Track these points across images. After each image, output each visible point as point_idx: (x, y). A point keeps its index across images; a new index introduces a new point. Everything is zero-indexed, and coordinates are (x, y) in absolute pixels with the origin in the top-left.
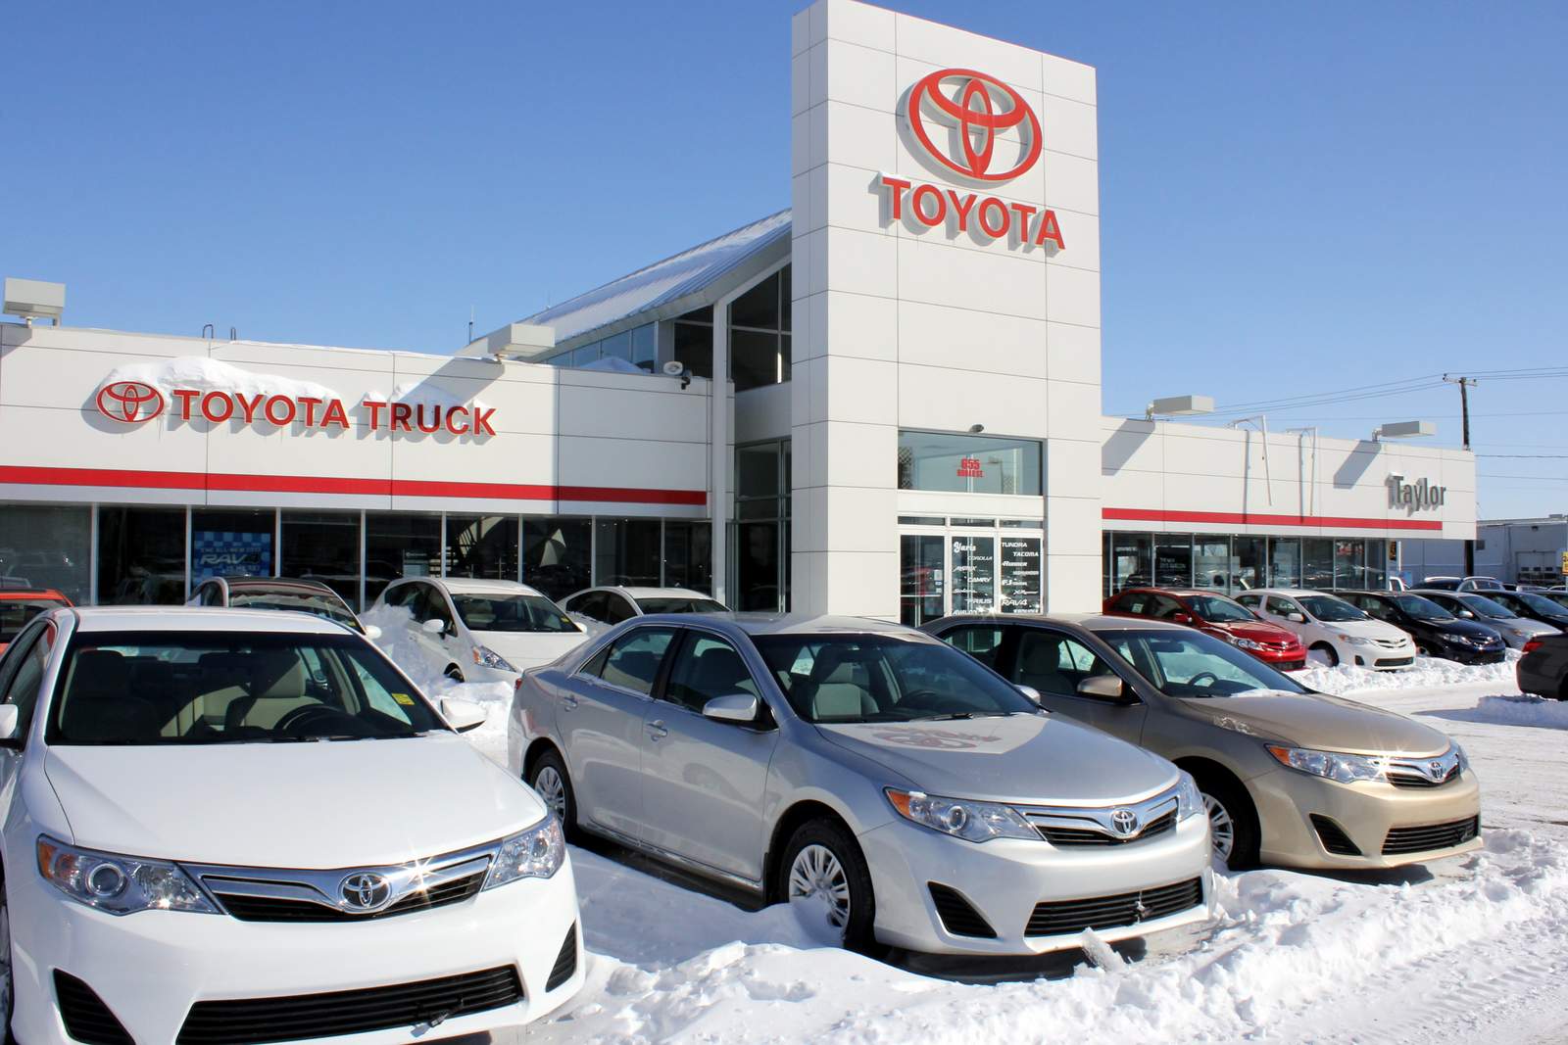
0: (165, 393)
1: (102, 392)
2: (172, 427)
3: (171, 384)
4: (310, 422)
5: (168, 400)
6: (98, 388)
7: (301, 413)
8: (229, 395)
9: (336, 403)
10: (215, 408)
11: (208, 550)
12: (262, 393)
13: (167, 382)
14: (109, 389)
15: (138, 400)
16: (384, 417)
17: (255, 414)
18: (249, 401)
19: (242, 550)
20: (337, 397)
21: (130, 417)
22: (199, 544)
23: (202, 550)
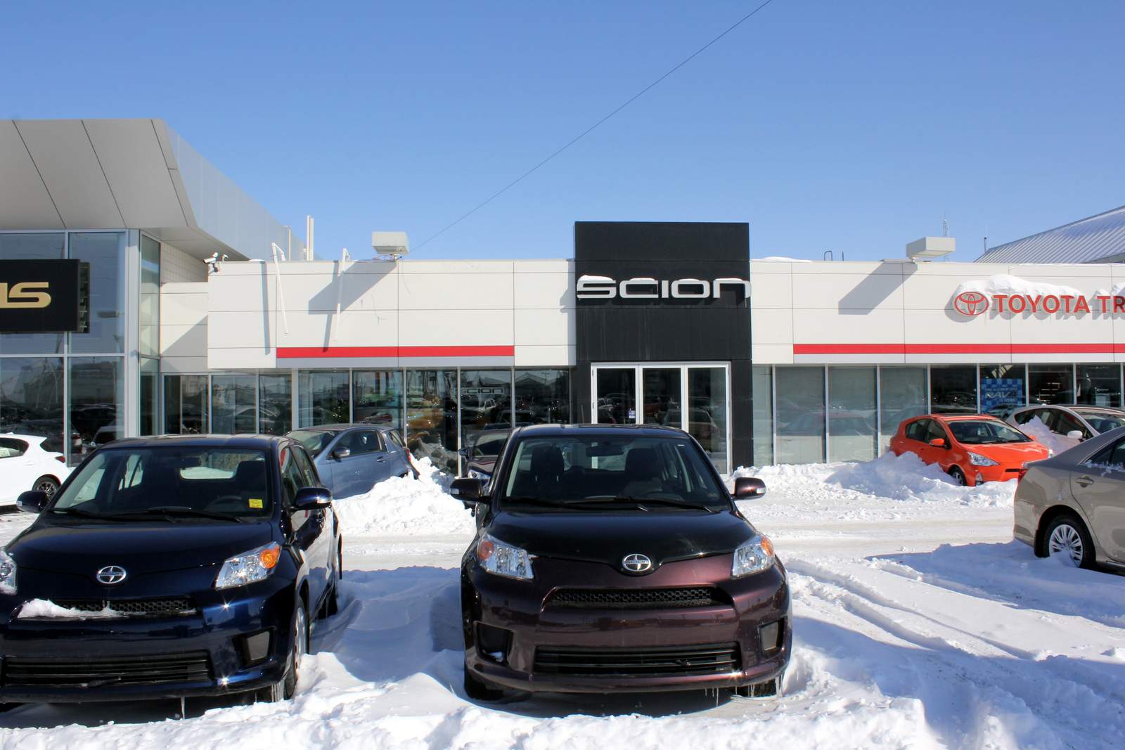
0: (989, 297)
1: (956, 300)
2: (992, 317)
3: (992, 292)
4: (1068, 310)
5: (991, 302)
6: (952, 297)
7: (1063, 305)
8: (1022, 296)
9: (1082, 298)
10: (1017, 304)
11: (989, 390)
12: (1041, 294)
13: (990, 290)
14: (960, 297)
15: (975, 302)
16: (1110, 304)
17: (1037, 307)
18: (1034, 300)
19: (1007, 389)
20: (1082, 295)
21: (972, 313)
22: (984, 386)
23: (986, 389)
